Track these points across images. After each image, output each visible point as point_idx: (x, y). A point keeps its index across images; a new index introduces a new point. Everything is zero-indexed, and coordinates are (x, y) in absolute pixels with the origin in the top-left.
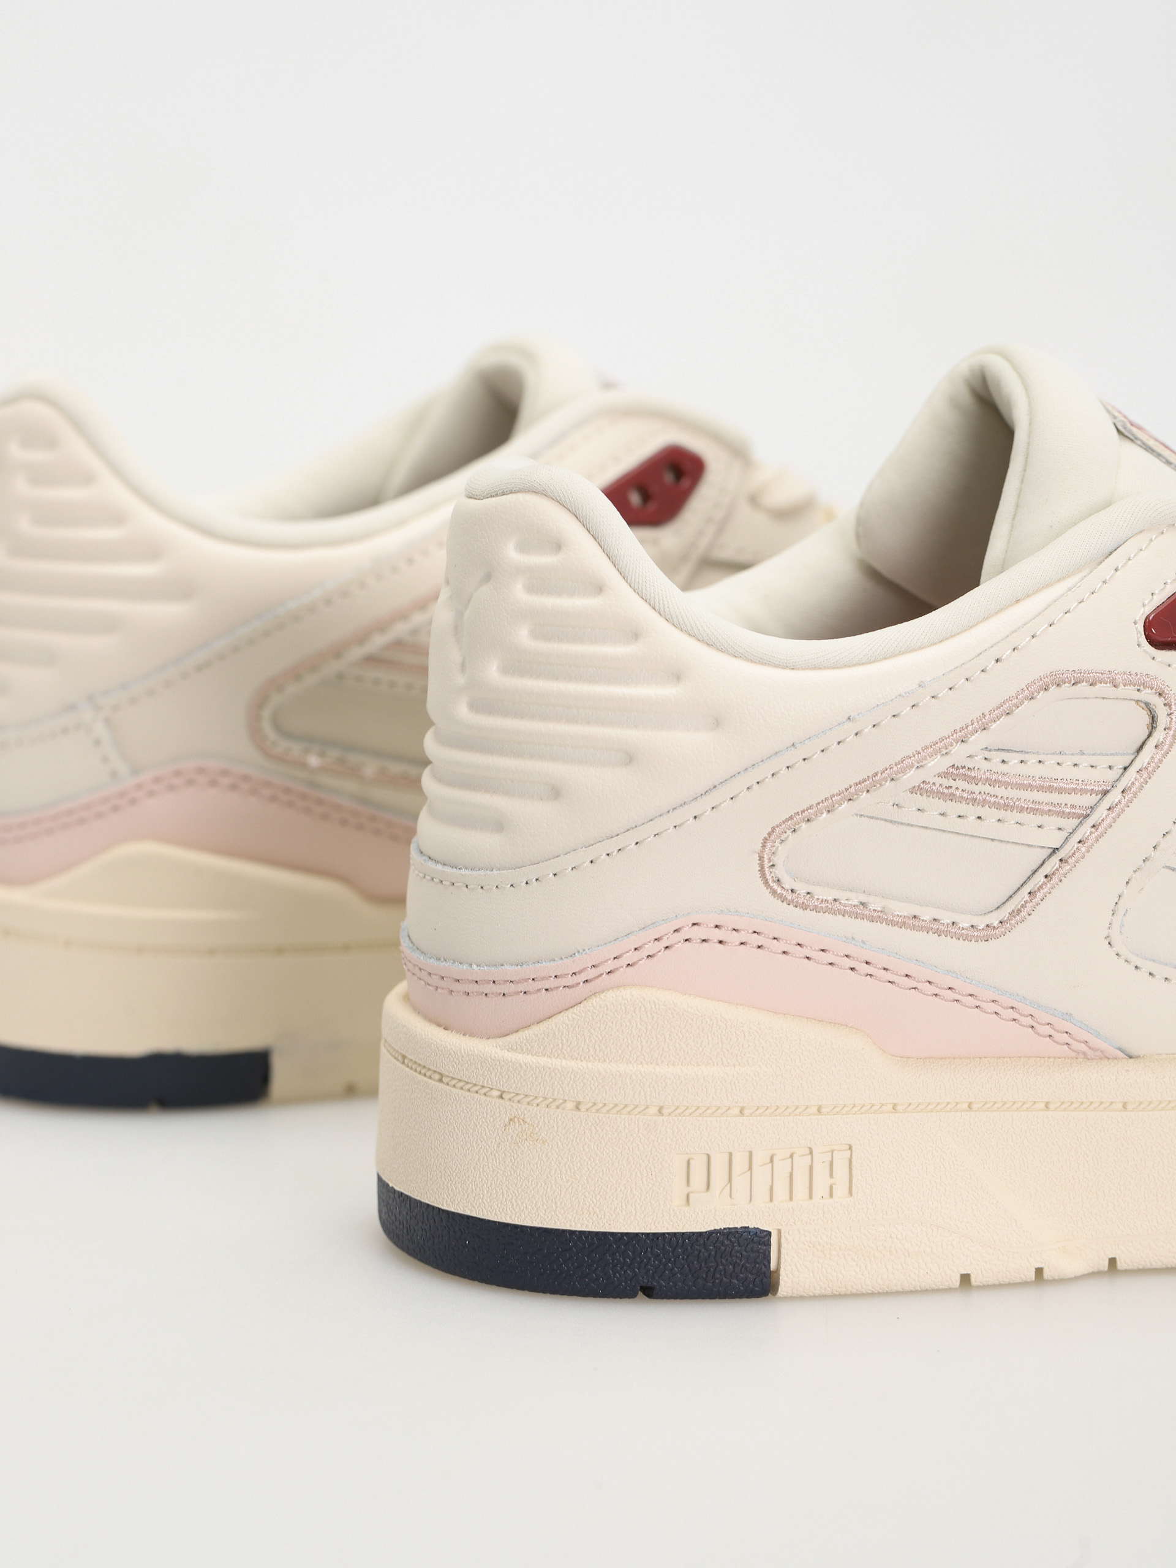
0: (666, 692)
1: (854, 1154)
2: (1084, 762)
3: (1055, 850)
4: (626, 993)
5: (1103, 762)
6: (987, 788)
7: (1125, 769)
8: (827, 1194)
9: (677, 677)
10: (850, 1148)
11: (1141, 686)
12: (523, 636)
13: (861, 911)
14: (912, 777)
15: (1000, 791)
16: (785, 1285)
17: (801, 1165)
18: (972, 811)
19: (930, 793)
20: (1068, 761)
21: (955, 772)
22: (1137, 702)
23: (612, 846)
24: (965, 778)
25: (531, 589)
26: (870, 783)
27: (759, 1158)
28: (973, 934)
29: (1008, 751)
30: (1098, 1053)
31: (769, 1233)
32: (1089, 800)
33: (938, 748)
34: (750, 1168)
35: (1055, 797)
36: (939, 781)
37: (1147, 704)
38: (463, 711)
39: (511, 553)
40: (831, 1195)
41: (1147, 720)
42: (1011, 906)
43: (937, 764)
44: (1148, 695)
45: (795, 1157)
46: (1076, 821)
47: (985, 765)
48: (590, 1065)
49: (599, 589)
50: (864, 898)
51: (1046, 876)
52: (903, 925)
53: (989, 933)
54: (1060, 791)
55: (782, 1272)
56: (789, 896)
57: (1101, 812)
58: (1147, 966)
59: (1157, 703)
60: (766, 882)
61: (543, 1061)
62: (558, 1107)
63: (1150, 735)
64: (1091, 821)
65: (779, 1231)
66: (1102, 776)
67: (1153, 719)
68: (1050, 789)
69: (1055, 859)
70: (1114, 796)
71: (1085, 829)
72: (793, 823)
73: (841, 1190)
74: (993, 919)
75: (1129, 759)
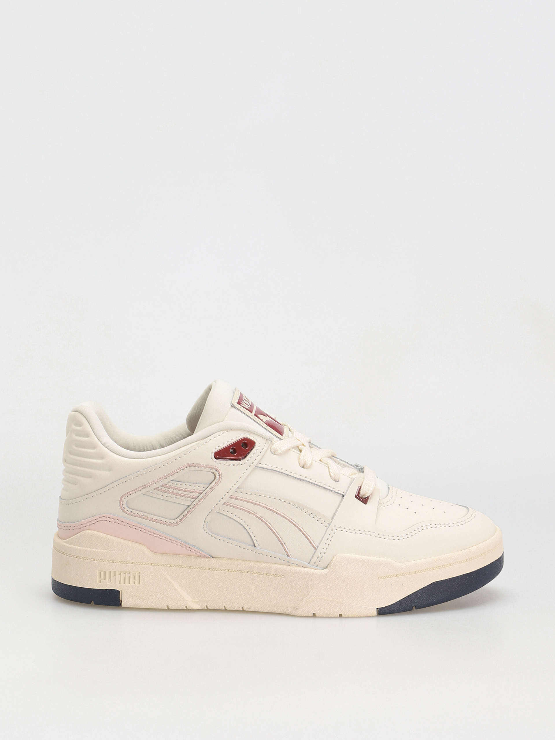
0: (99, 461)
1: (141, 574)
2: (197, 485)
3: (189, 506)
4: (88, 531)
5: (202, 486)
6: (172, 490)
7: (207, 487)
8: (133, 583)
9: (102, 458)
10: (140, 573)
11: (212, 468)
12: (73, 446)
13: (144, 517)
14: (155, 486)
15: (176, 491)
16: (123, 604)
17: (127, 575)
18: (169, 495)
19: (159, 490)
20: (193, 485)
21: (164, 485)
22: (211, 472)
23: (87, 496)
24: (167, 487)
25: (76, 435)
26: (145, 486)
27: (117, 574)
28: (170, 524)
29: (178, 481)
30: (204, 556)
31: (119, 591)
32: (198, 494)
33: (161, 479)
34: (115, 575)
35: (189, 493)
36: (161, 487)
37: (213, 473)
40: (135, 584)
41: (214, 477)
42: (179, 518)
43: (160, 483)
44: (214, 471)
46: (194, 499)
47: (172, 484)
48: (80, 548)
49: (88, 436)
51: (187, 512)
52: (154, 521)
53: (174, 524)
55: (122, 602)
56: (127, 512)
57: (200, 498)
58: (214, 536)
59: (216, 473)
60: (121, 508)
63: (214, 480)
64: (197, 500)
65: (122, 591)
66: (201, 489)
68: (187, 491)
69: (189, 508)
70: (204, 494)
72: (127, 495)
73: (137, 583)
74: (175, 521)
75: (209, 485)
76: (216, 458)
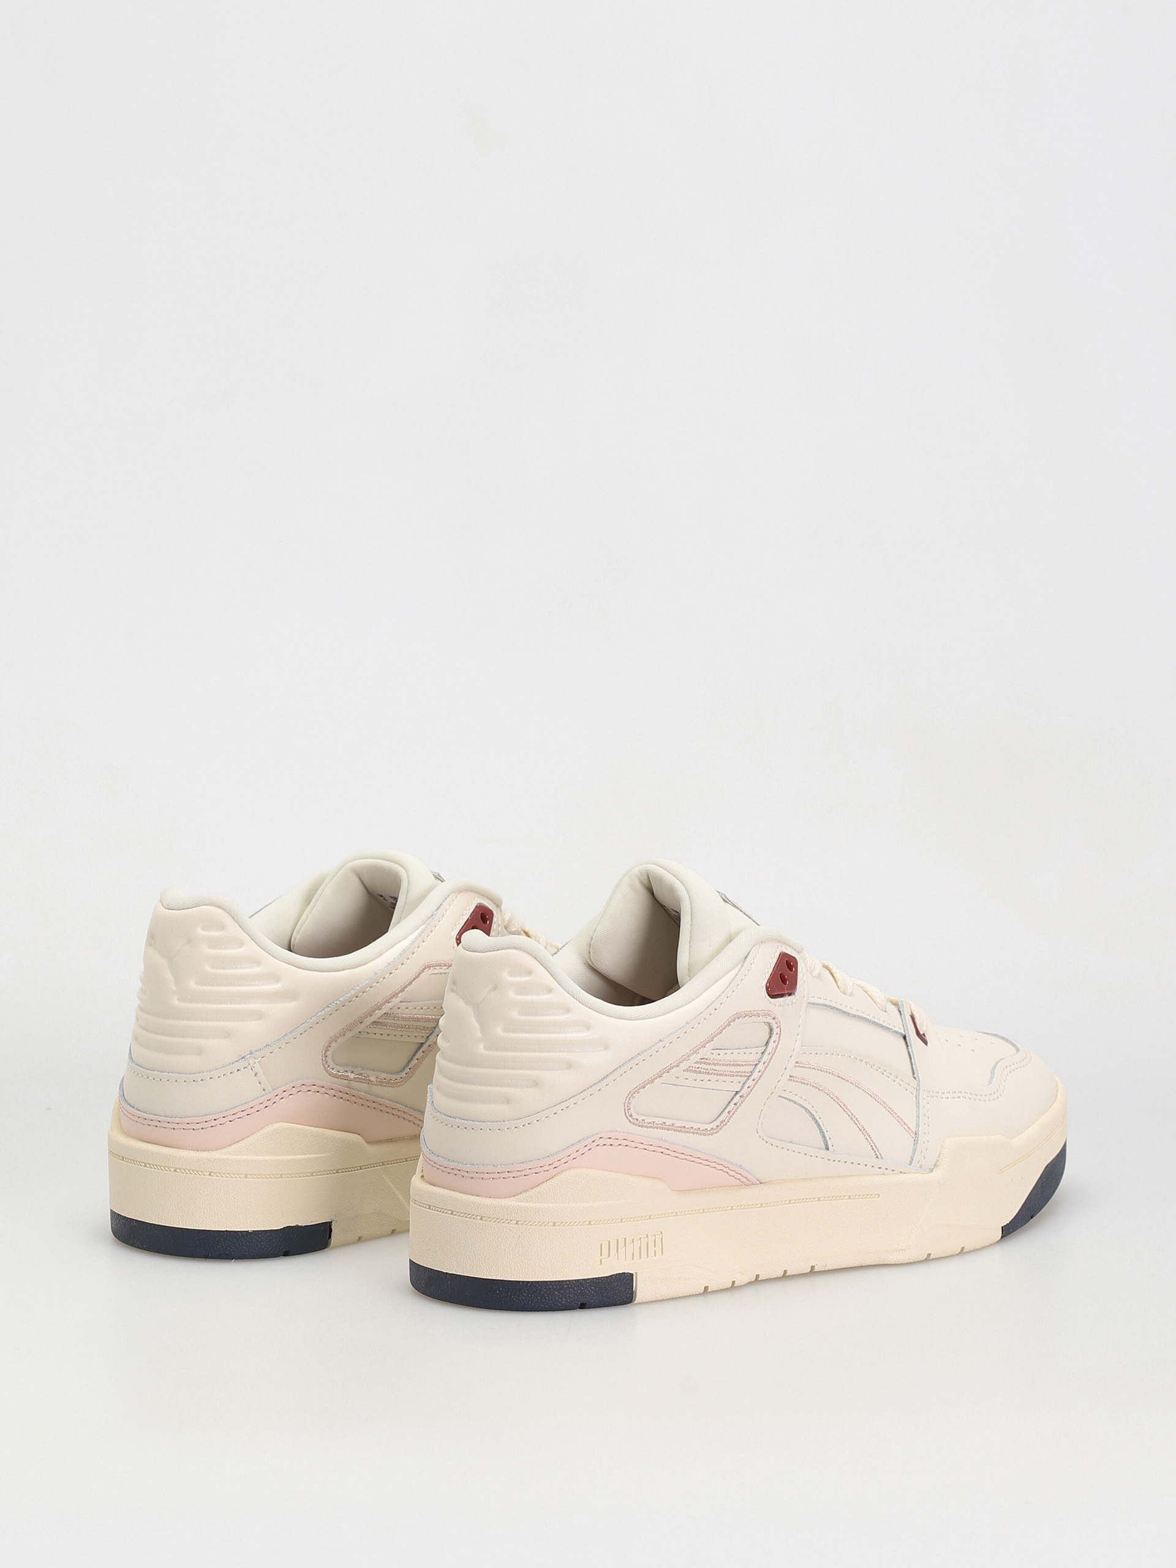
0: (585, 1035)
1: (663, 1236)
2: (747, 1051)
3: (737, 1092)
5: (754, 1051)
6: (713, 1067)
7: (763, 1053)
8: (653, 1255)
10: (662, 1233)
11: (767, 1015)
12: (515, 1014)
13: (663, 1127)
14: (685, 1065)
15: (717, 1068)
16: (640, 1297)
17: (644, 1242)
18: (707, 1077)
19: (691, 1071)
20: (741, 1051)
21: (700, 1061)
22: (766, 1023)
23: (563, 1106)
24: (705, 1063)
25: (518, 992)
26: (668, 1069)
27: (629, 1240)
28: (705, 1133)
29: (720, 1050)
30: (750, 1182)
31: (632, 1274)
32: (750, 1068)
33: (695, 1051)
34: (625, 1245)
35: (738, 1069)
36: (695, 1065)
37: (769, 1024)
38: (481, 1048)
39: (506, 977)
40: (655, 1255)
41: (768, 1030)
42: (721, 1119)
43: (695, 1058)
44: (769, 1020)
45: (642, 1239)
46: (746, 1078)
47: (712, 1057)
48: (559, 1205)
49: (550, 991)
50: (674, 1122)
51: (734, 1104)
52: (681, 1131)
53: (713, 1132)
54: (740, 1065)
55: (638, 1292)
56: (636, 1122)
57: (756, 1075)
58: (771, 1141)
59: (773, 1022)
60: (627, 1117)
61: (538, 1205)
62: (545, 1225)
63: (770, 1037)
64: (751, 1078)
65: (636, 1273)
66: (754, 1058)
67: (771, 1030)
69: (738, 1096)
70: (761, 1067)
71: (750, 1083)
72: (636, 1091)
73: (659, 1252)
74: (714, 1125)
75: (765, 1048)
76: (772, 997)
